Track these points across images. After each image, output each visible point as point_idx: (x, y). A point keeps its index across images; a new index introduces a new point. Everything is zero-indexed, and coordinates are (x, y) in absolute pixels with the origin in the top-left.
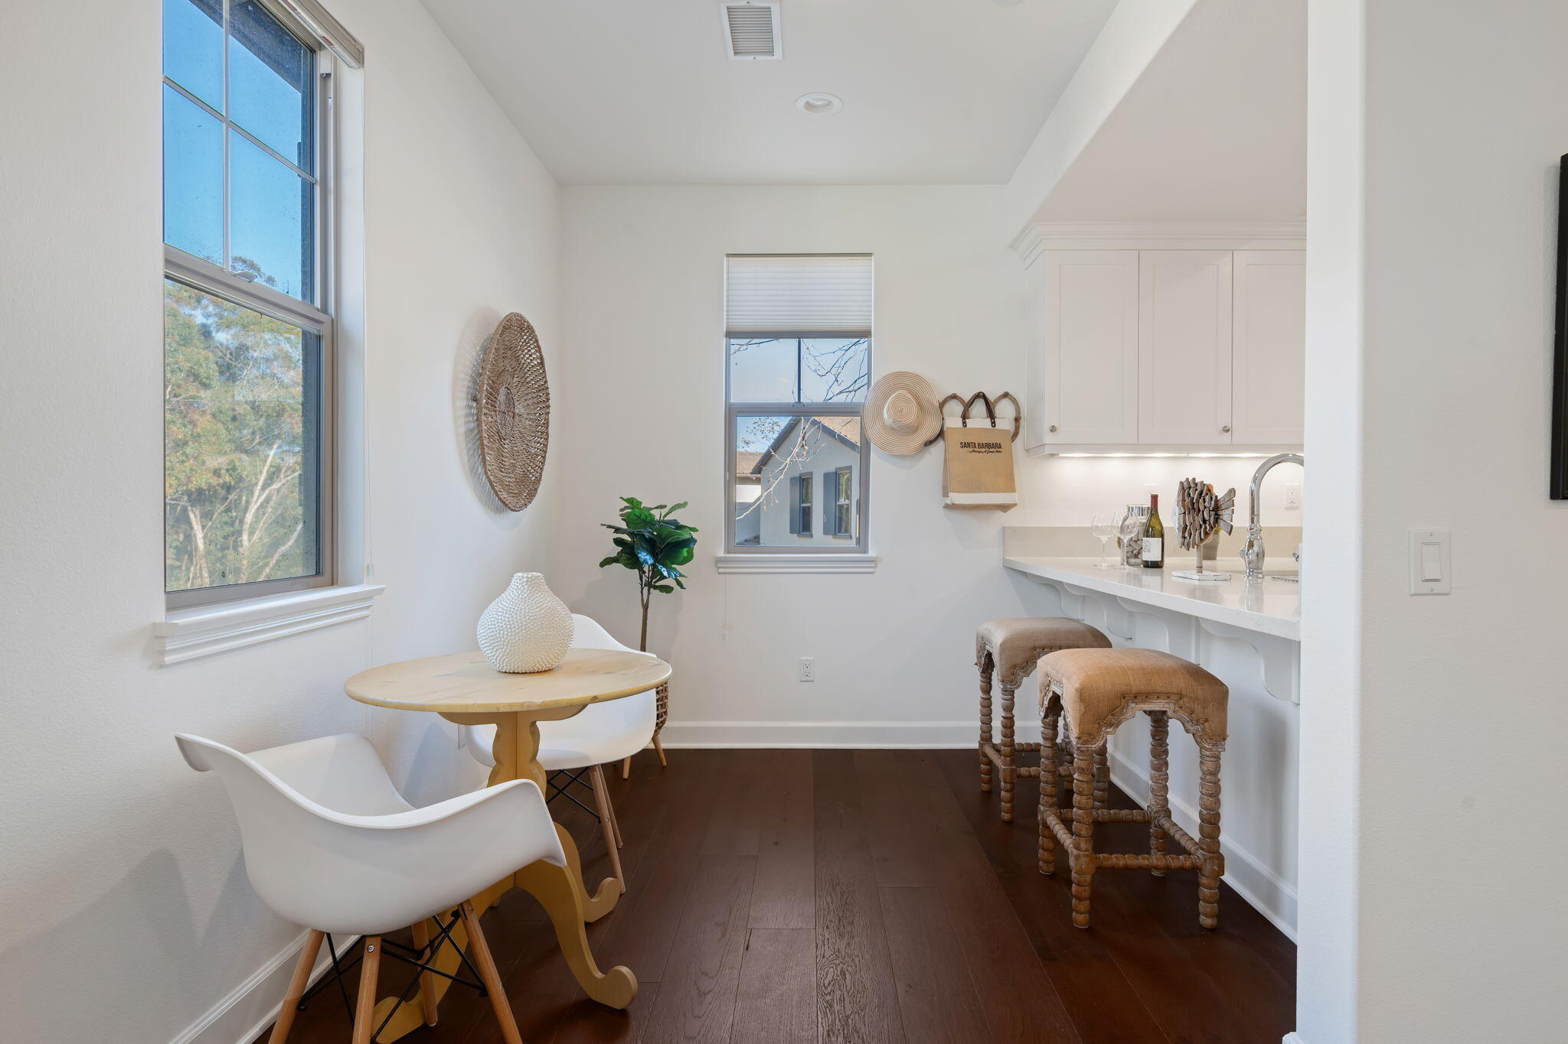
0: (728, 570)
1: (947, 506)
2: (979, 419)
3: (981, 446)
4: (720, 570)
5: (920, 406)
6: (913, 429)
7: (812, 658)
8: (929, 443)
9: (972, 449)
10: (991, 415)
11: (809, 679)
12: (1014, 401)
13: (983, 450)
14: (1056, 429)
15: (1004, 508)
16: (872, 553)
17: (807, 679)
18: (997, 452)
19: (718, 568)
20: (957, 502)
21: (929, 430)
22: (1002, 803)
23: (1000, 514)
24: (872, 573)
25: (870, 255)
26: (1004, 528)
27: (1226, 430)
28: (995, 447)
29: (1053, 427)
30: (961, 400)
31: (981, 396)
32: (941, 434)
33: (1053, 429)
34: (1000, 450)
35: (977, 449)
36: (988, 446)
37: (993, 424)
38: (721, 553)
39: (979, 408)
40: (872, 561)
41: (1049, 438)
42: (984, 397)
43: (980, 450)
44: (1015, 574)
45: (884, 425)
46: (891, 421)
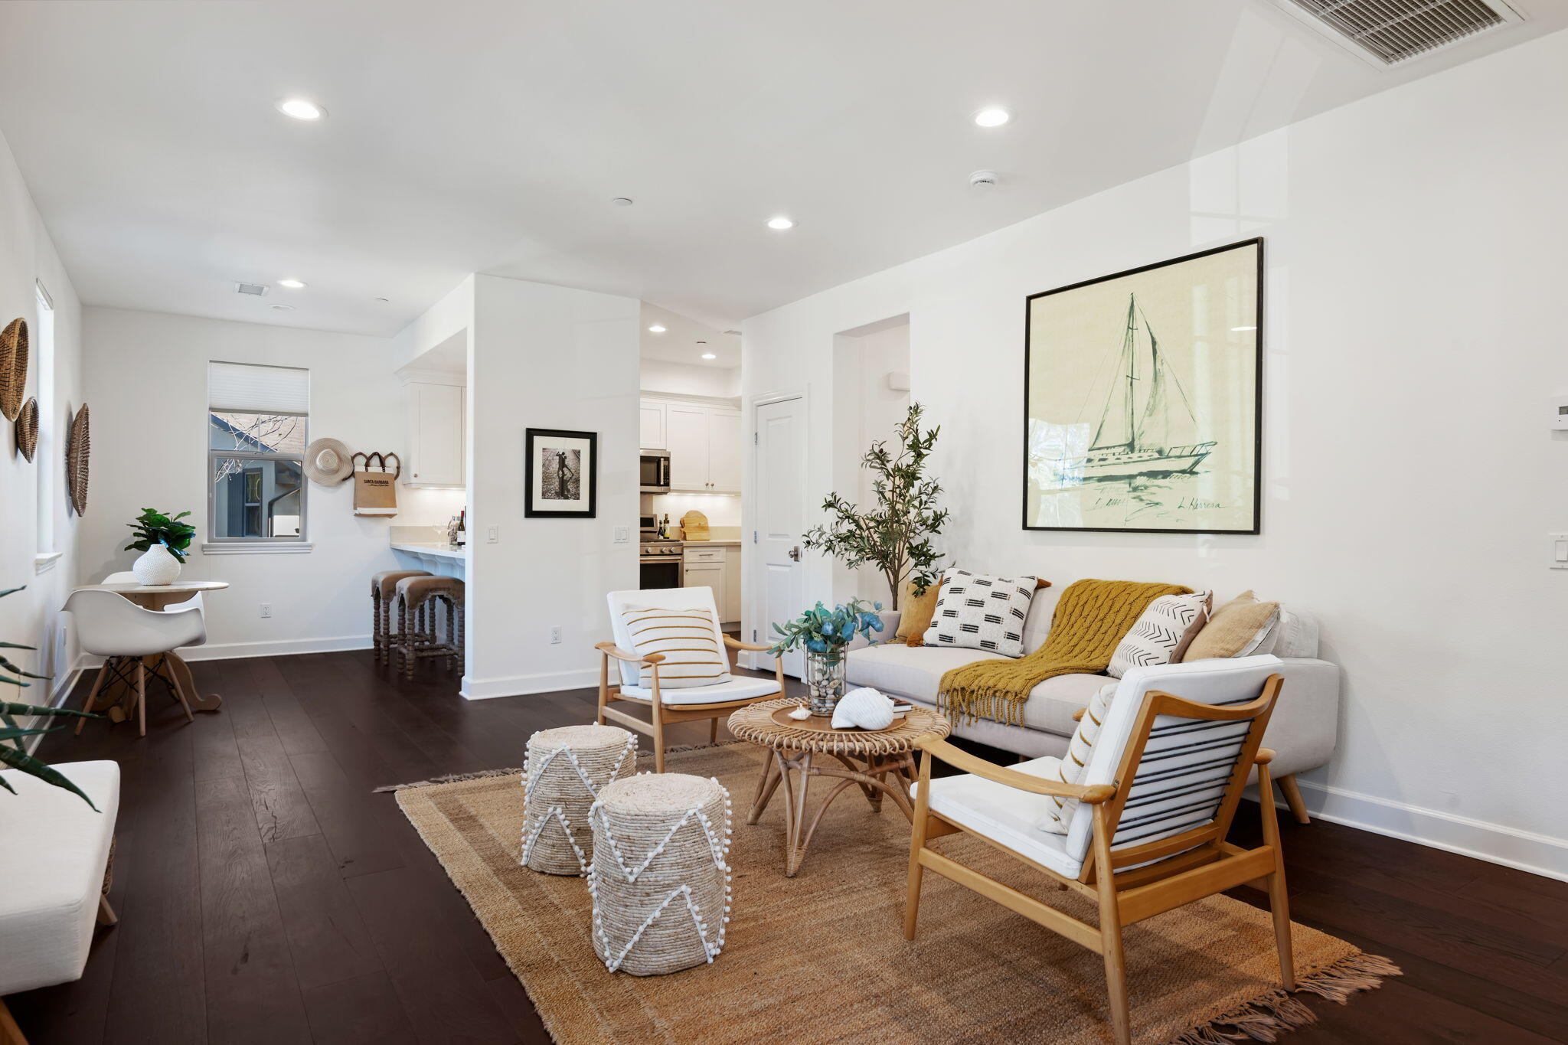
0: (208, 552)
1: (356, 515)
2: (375, 468)
3: (376, 483)
4: (205, 553)
5: (339, 458)
6: (337, 471)
7: (270, 603)
8: (346, 479)
9: (371, 484)
10: (383, 465)
11: (267, 616)
12: (397, 457)
13: (377, 486)
15: (390, 516)
16: (309, 541)
18: (386, 485)
19: (204, 551)
20: (362, 512)
21: (346, 471)
23: (387, 519)
24: (309, 553)
25: (307, 369)
26: (390, 526)
28: (384, 484)
29: (418, 473)
30: (365, 456)
31: (376, 453)
32: (353, 474)
33: (416, 476)
34: (388, 484)
36: (380, 483)
37: (384, 470)
38: (206, 542)
39: (375, 461)
40: (310, 545)
41: (413, 480)
42: (379, 454)
43: (375, 486)
44: (396, 552)
45: (317, 468)
46: (321, 466)
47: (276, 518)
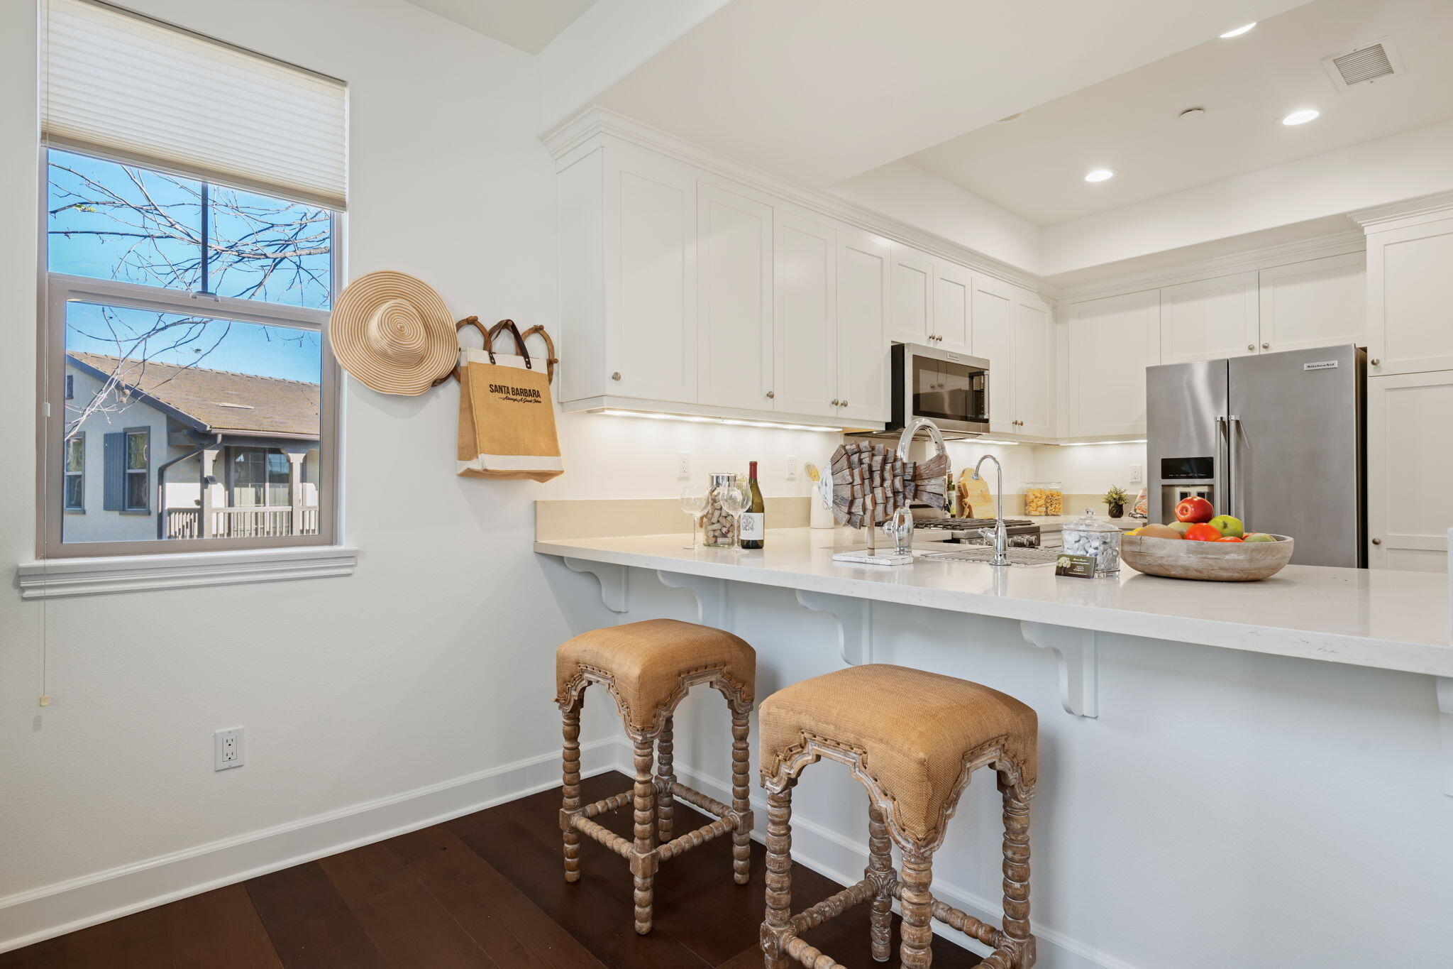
0: (49, 592)
1: (470, 474)
2: (506, 356)
3: (517, 392)
4: (28, 593)
5: (427, 328)
6: (417, 360)
7: (242, 727)
8: (437, 382)
9: (504, 396)
10: (522, 351)
11: (233, 763)
12: (547, 339)
13: (519, 397)
14: (620, 378)
15: (543, 476)
16: (346, 544)
17: (229, 764)
18: (536, 401)
19: (23, 589)
20: (490, 467)
21: (440, 365)
22: (637, 908)
23: (534, 483)
24: (350, 575)
25: (342, 82)
26: (535, 502)
27: (771, 396)
28: (531, 395)
29: (616, 374)
30: (481, 328)
31: (509, 326)
32: (455, 373)
33: (616, 377)
34: (538, 399)
35: (511, 396)
36: (524, 392)
37: (528, 363)
38: (29, 560)
39: (504, 342)
40: (350, 556)
41: (612, 388)
42: (514, 329)
43: (514, 397)
44: (549, 562)
45: (369, 348)
46: (384, 343)
47: (169, 486)
